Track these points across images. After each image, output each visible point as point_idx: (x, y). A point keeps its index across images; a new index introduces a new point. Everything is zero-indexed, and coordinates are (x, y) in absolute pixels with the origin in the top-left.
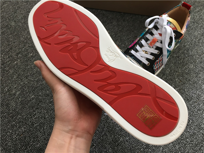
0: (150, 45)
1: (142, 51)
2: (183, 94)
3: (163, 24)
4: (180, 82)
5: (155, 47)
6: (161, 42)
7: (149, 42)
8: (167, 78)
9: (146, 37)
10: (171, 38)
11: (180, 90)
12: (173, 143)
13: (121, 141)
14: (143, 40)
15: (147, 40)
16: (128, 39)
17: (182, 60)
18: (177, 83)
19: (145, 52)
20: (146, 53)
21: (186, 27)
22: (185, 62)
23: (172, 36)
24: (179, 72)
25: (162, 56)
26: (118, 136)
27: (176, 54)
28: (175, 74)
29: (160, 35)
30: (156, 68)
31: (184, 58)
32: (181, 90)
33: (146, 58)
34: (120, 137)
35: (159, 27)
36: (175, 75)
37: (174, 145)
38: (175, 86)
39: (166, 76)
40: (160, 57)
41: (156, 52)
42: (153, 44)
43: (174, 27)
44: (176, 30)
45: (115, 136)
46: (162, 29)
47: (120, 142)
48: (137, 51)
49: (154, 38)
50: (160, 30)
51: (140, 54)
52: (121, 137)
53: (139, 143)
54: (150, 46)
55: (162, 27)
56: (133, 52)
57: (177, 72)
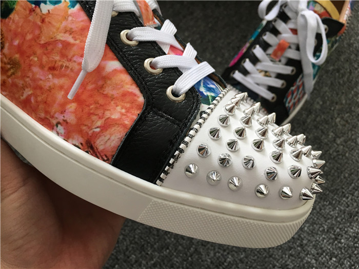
0: (272, 56)
1: (258, 72)
2: (352, 149)
3: (297, 7)
4: (345, 125)
5: (284, 61)
6: (298, 49)
7: (270, 51)
8: (318, 119)
9: (263, 39)
10: (318, 37)
11: (346, 142)
12: (338, 257)
13: (230, 262)
14: (258, 46)
15: (265, 46)
16: (229, 44)
17: (346, 76)
18: (340, 127)
19: (263, 73)
20: (267, 76)
21: (349, 6)
22: (354, 80)
23: (319, 32)
24: (342, 104)
25: (303, 77)
26: (222, 252)
27: (334, 65)
28: (332, 108)
29: (294, 31)
30: (291, 104)
31: (350, 70)
32: (349, 142)
33: (266, 87)
34: (226, 255)
35: (289, 14)
36: (334, 110)
37: (340, 261)
38: (336, 135)
39: (313, 116)
40: (298, 80)
41: (288, 70)
42: (279, 53)
43: (323, 10)
44: (328, 17)
45: (217, 254)
46: (296, 19)
47: (228, 265)
48: (245, 72)
49: (281, 41)
50: (293, 21)
51: (253, 78)
52: (228, 253)
53: (266, 263)
54: (275, 58)
55: (297, 13)
56: (237, 76)
57: (337, 103)
